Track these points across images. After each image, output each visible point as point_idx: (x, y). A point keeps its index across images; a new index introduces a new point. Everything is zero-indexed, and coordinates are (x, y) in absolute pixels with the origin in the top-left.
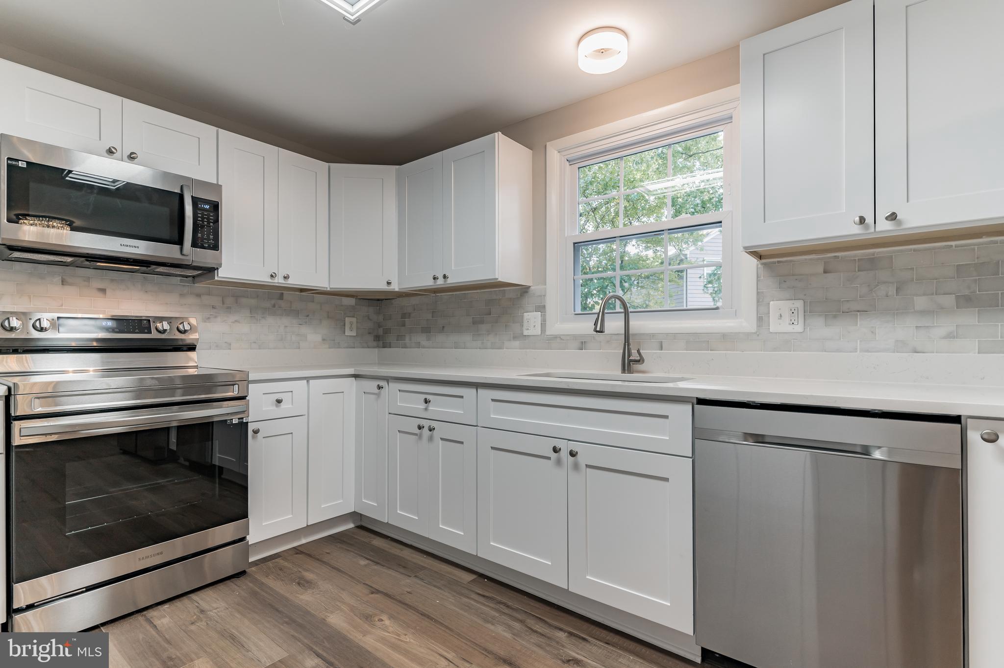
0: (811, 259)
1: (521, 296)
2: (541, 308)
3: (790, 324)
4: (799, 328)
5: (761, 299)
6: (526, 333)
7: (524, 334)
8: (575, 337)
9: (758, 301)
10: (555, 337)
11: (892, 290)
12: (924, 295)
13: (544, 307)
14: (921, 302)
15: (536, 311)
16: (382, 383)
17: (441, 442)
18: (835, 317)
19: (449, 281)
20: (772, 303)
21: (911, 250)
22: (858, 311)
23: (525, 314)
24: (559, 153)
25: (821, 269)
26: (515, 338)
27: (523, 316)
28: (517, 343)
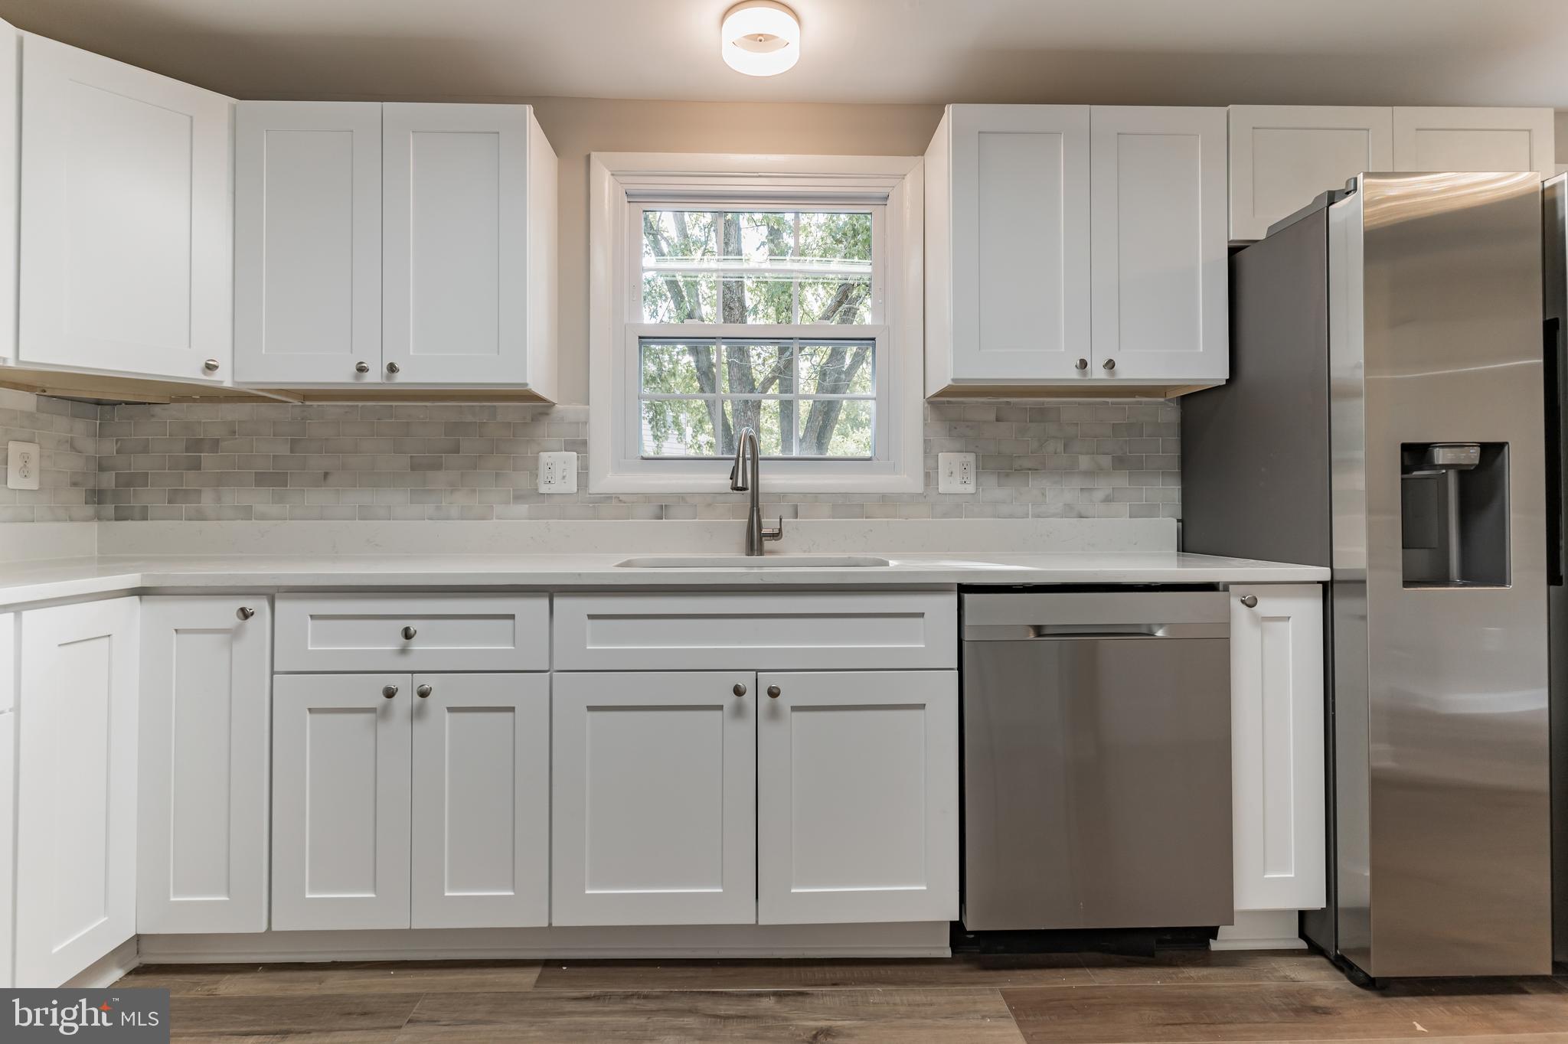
0: (983, 403)
1: (532, 420)
2: (579, 446)
3: (961, 483)
4: (971, 488)
5: (929, 451)
6: (544, 489)
7: (541, 491)
8: (647, 498)
9: (925, 452)
10: (608, 498)
11: (1060, 448)
12: (1087, 453)
13: (585, 443)
14: (1084, 462)
15: (566, 450)
16: (249, 604)
17: (447, 715)
18: (1007, 475)
19: (401, 378)
20: (940, 454)
21: (1076, 403)
22: (1030, 469)
23: (544, 456)
24: (612, 177)
25: (993, 417)
26: (518, 498)
27: (536, 459)
28: (523, 508)
